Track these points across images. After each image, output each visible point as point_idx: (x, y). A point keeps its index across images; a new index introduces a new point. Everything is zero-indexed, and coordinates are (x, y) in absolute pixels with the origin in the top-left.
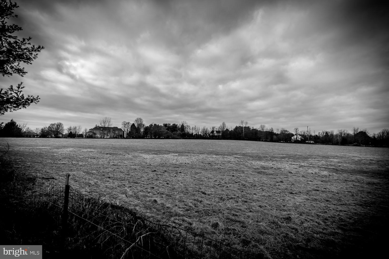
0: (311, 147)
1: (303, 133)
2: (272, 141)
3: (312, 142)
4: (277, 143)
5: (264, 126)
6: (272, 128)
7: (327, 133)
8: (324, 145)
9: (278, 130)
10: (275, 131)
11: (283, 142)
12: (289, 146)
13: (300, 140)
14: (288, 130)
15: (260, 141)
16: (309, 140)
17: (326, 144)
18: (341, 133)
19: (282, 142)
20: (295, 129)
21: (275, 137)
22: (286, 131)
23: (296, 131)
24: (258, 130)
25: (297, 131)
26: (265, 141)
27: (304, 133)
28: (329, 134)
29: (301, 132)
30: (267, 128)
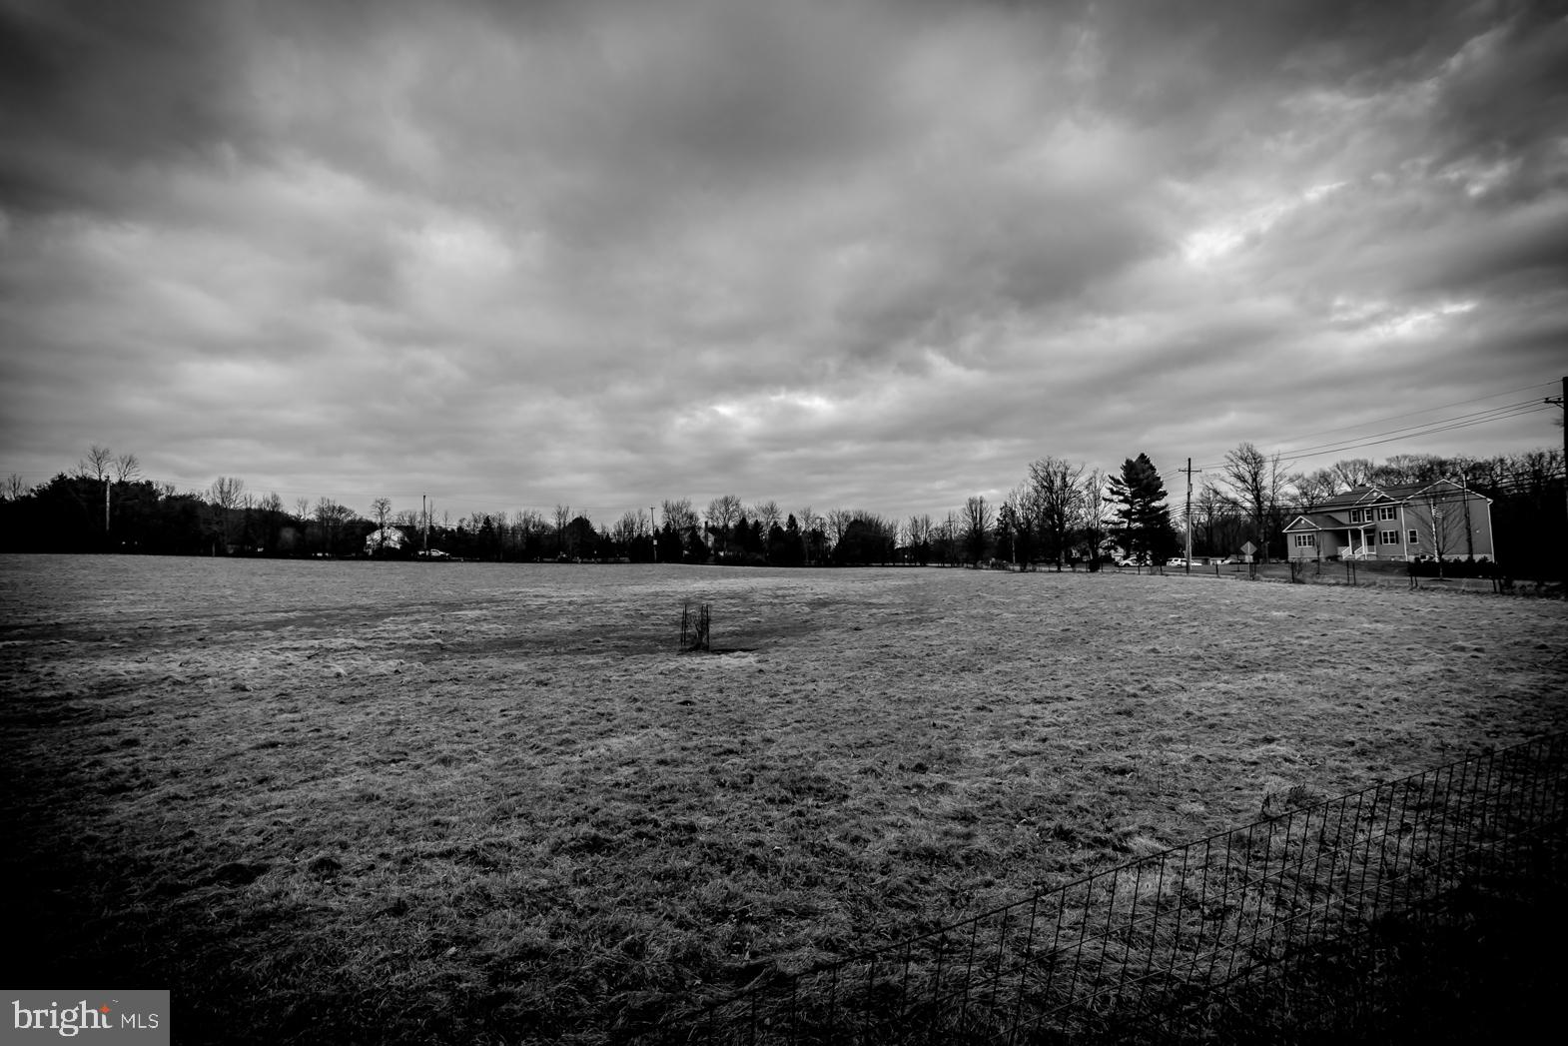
0: (428, 571)
1: (406, 519)
2: (276, 551)
3: (435, 553)
4: (293, 563)
5: (238, 485)
6: (275, 497)
7: (487, 521)
8: (475, 564)
9: (303, 504)
10: (291, 510)
11: (324, 558)
12: (348, 571)
13: (398, 547)
14: (347, 506)
15: (208, 554)
16: (425, 547)
17: (481, 561)
18: (526, 521)
19: (319, 559)
20: (377, 501)
21: (288, 534)
22: (341, 510)
23: (381, 510)
24: (203, 504)
25: (385, 511)
26: (240, 554)
27: (412, 519)
28: (496, 525)
29: (401, 515)
30: (254, 494)
